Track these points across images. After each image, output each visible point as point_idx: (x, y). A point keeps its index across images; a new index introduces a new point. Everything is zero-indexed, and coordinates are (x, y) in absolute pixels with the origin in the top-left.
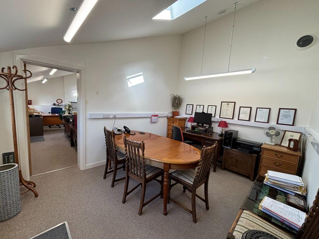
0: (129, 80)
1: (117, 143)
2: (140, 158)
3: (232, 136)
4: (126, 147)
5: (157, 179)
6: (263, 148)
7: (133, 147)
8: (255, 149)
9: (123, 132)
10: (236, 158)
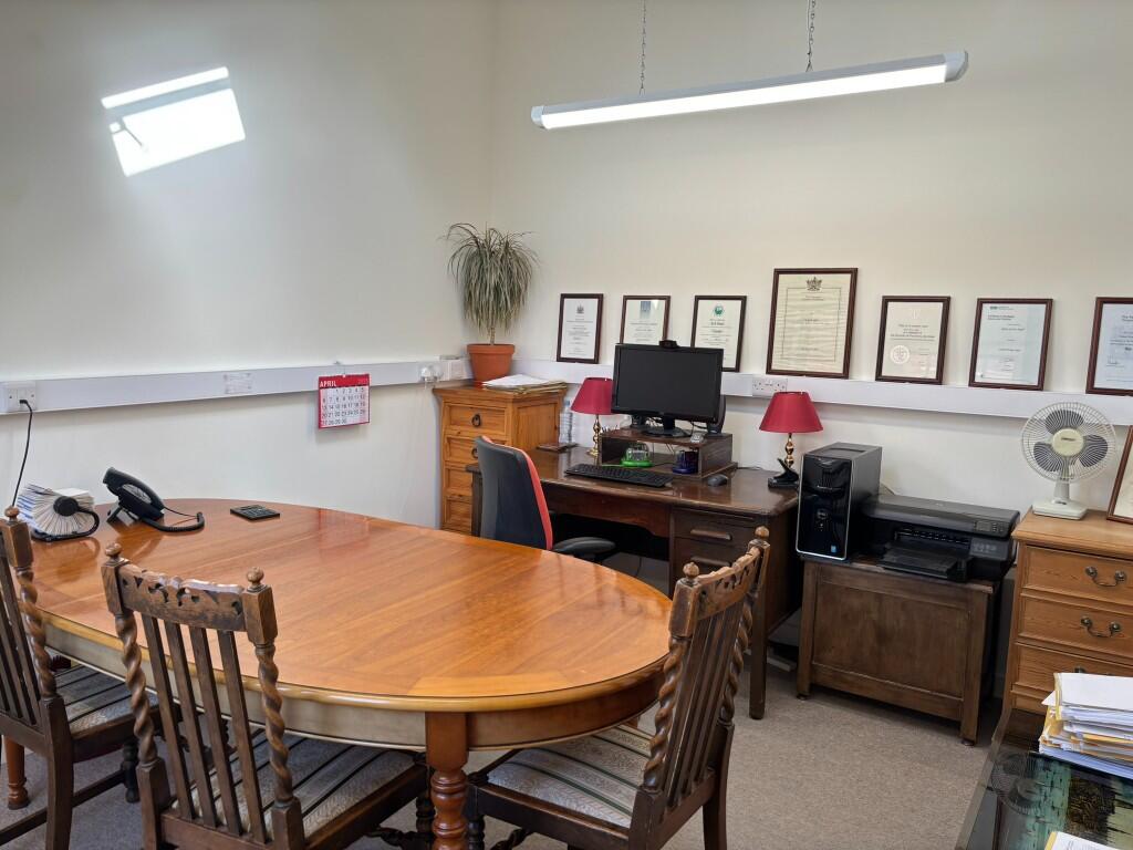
0: (127, 120)
1: (51, 609)
2: (250, 699)
3: (847, 484)
4: (127, 629)
5: (384, 825)
6: (1021, 540)
7: (185, 630)
8: (981, 549)
9: (104, 518)
10: (875, 616)
